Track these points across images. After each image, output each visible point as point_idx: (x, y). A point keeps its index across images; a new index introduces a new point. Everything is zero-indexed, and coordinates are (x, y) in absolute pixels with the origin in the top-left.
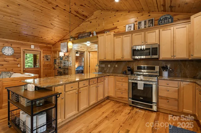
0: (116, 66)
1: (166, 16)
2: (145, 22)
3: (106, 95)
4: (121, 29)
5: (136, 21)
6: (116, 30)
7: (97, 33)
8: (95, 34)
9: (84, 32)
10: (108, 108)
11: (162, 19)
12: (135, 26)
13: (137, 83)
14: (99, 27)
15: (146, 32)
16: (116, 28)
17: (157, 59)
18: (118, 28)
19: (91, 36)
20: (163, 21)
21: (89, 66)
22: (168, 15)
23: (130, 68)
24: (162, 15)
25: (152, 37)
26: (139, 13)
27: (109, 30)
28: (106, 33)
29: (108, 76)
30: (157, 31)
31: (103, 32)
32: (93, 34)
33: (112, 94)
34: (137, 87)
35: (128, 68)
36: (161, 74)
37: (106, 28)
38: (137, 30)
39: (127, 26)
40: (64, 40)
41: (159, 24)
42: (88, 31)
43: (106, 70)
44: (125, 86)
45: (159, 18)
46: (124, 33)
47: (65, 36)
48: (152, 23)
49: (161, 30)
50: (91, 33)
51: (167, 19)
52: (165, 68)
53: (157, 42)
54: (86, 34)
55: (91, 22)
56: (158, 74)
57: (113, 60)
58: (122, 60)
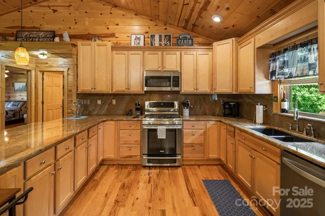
0: (114, 102)
1: (186, 36)
2: (160, 36)
4: (122, 39)
5: (147, 33)
6: (114, 40)
7: (71, 37)
8: (66, 38)
9: (34, 28)
11: (181, 37)
12: (146, 40)
14: (75, 27)
15: (165, 53)
16: (113, 35)
17: (178, 92)
18: (116, 36)
19: (57, 39)
20: (182, 41)
21: (43, 103)
22: (188, 34)
23: (139, 105)
24: (180, 32)
25: (171, 61)
26: (151, 20)
27: (100, 37)
28: (95, 41)
29: (104, 121)
30: (178, 53)
31: (88, 37)
32: (61, 36)
33: (110, 155)
35: (136, 105)
36: (181, 114)
37: (92, 32)
38: (150, 47)
39: (133, 37)
41: (178, 45)
42: (47, 27)
43: (94, 110)
45: (177, 35)
46: (128, 48)
48: (169, 40)
49: (183, 53)
50: (54, 35)
51: (186, 40)
53: (179, 69)
54: (42, 34)
55: (55, 11)
56: (177, 113)
57: (110, 92)
58: (127, 92)
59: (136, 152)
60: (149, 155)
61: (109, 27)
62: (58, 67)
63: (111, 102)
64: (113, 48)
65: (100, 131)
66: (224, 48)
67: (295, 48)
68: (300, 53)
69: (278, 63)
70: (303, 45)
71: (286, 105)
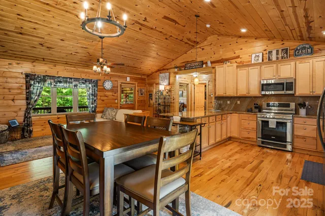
0: (239, 102)
1: (305, 46)
2: (277, 51)
3: (229, 135)
4: (244, 58)
5: (265, 50)
6: (238, 60)
7: (212, 63)
8: (209, 64)
9: (193, 61)
10: (233, 147)
11: (299, 48)
12: (264, 56)
13: (268, 122)
14: (215, 56)
15: (279, 65)
16: (238, 57)
17: (293, 95)
18: (241, 57)
19: (204, 66)
20: (300, 51)
22: (307, 44)
23: (257, 105)
24: (298, 44)
25: (286, 71)
26: (269, 40)
27: (229, 60)
28: (226, 63)
29: (231, 113)
30: (293, 63)
31: (222, 61)
32: (206, 63)
33: (235, 134)
34: (268, 125)
35: (255, 105)
36: (297, 112)
37: (224, 57)
38: (267, 61)
39: (254, 56)
40: (164, 69)
41: (296, 55)
42: (199, 59)
43: (225, 107)
44: (253, 124)
46: (250, 65)
47: (165, 65)
49: (297, 62)
50: (202, 63)
51: (305, 49)
52: (303, 105)
53: (293, 76)
54: (197, 63)
55: (203, 49)
56: (294, 112)
57: (235, 96)
58: (247, 95)
59: (253, 135)
60: (262, 138)
61: (236, 52)
62: (203, 80)
63: (237, 103)
64: (237, 67)
65: (229, 119)
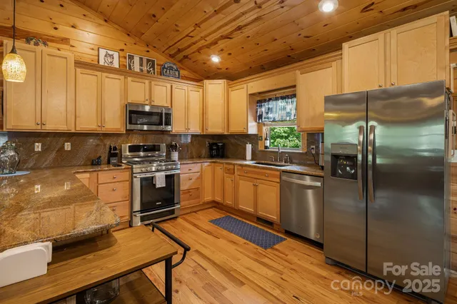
0: (68, 147)
1: (172, 65)
2: (141, 59)
4: (80, 49)
5: (123, 50)
6: (68, 49)
12: (121, 59)
15: (153, 83)
16: (65, 41)
18: (72, 43)
20: (168, 71)
24: (166, 60)
27: (46, 39)
28: (37, 44)
35: (110, 149)
39: (102, 52)
41: (164, 75)
45: (162, 63)
48: (153, 66)
49: (173, 86)
51: (172, 70)
53: (169, 105)
60: (142, 212)
61: (59, 26)
63: (63, 147)
64: (77, 64)
66: (215, 88)
67: (277, 99)
68: (281, 103)
69: (263, 109)
70: (283, 98)
71: (268, 143)
